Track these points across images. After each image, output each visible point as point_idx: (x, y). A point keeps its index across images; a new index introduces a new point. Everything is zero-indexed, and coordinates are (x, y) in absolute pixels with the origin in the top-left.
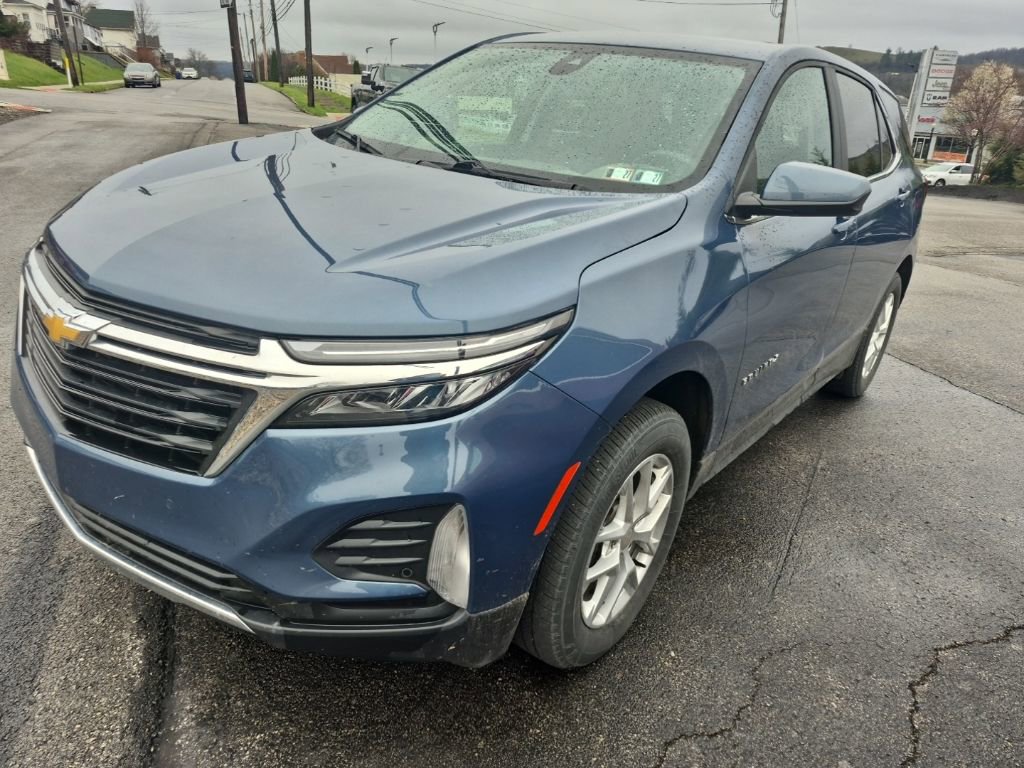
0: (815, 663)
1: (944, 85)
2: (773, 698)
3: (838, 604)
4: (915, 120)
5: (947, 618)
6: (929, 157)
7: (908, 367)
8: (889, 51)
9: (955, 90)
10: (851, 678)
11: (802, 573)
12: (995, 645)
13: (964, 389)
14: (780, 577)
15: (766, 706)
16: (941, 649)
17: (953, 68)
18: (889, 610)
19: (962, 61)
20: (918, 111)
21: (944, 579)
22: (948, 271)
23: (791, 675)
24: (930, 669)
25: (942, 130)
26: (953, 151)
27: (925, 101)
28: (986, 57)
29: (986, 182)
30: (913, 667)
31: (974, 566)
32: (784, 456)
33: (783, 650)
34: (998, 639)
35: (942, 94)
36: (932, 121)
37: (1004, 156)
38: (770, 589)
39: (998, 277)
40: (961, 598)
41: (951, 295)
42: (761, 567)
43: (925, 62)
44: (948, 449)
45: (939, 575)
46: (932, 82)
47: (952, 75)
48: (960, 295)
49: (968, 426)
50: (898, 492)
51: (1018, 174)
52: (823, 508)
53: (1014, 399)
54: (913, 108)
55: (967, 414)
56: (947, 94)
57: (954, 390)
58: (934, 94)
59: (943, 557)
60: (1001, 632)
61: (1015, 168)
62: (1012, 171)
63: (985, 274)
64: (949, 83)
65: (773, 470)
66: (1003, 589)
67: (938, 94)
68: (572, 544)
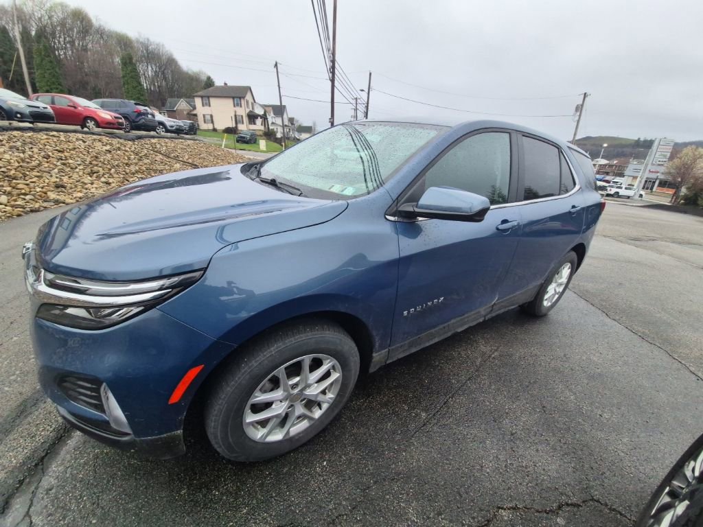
0: (408, 495)
1: (665, 156)
2: (365, 514)
3: (450, 454)
4: (647, 171)
5: (521, 484)
6: (654, 190)
7: (583, 302)
8: (639, 139)
9: (671, 158)
10: (425, 514)
11: (440, 425)
12: (545, 515)
13: (615, 320)
14: (424, 425)
15: (356, 518)
16: (502, 508)
17: (671, 147)
18: (482, 467)
19: (676, 145)
20: (649, 167)
21: (533, 453)
22: (639, 249)
23: (388, 500)
24: (486, 522)
25: (662, 177)
26: (668, 187)
27: (654, 163)
28: (691, 144)
29: (682, 204)
30: (473, 518)
31: (561, 447)
32: (475, 345)
33: (393, 480)
34: (551, 511)
35: (665, 160)
36: (658, 172)
37: (694, 192)
38: (413, 433)
39: (669, 255)
40: (540, 470)
41: (633, 262)
42: (417, 415)
43: (656, 144)
44: (584, 358)
45: (532, 448)
46: (658, 153)
47: (670, 151)
48: (639, 263)
49: (606, 345)
50: (535, 382)
51: (700, 202)
52: (479, 384)
53: (647, 331)
54: (647, 165)
55: (609, 337)
56: (667, 160)
57: (608, 320)
58: (660, 159)
59: (542, 435)
60: (555, 505)
61: (699, 199)
62: (698, 200)
63: (661, 253)
64: (669, 155)
65: (463, 353)
66: (575, 470)
67: (661, 160)
68: (218, 406)
